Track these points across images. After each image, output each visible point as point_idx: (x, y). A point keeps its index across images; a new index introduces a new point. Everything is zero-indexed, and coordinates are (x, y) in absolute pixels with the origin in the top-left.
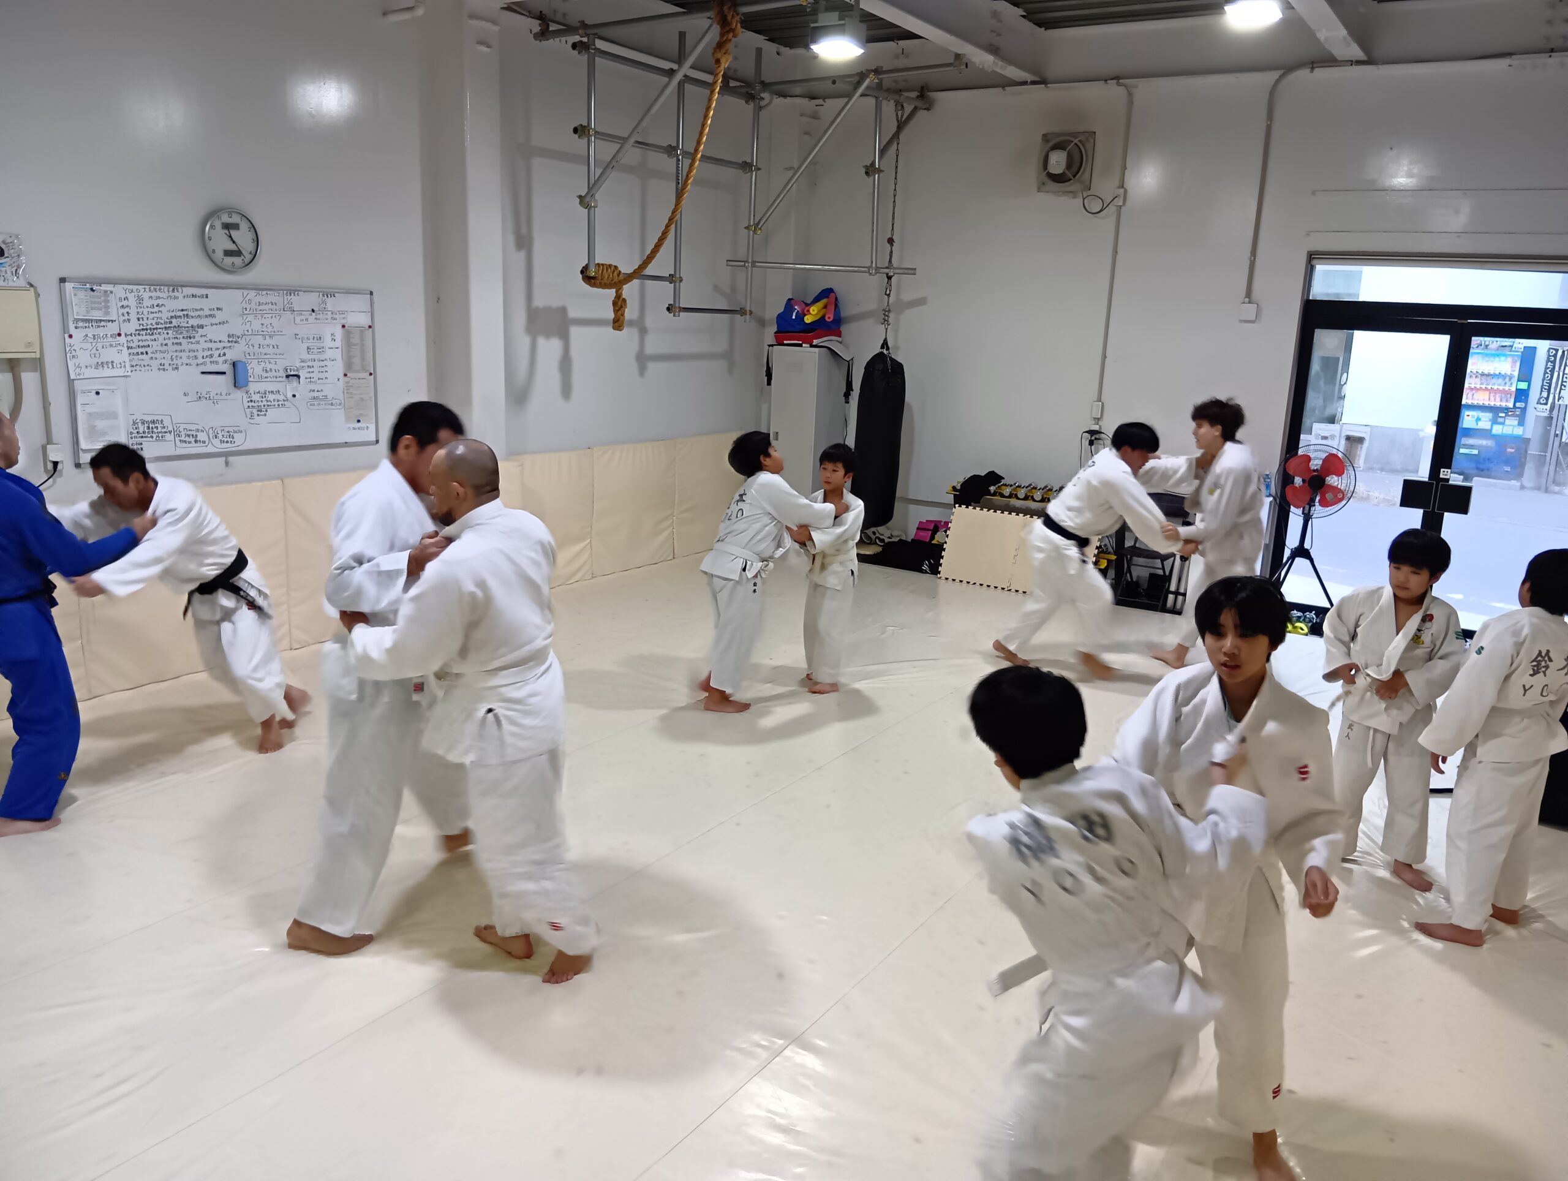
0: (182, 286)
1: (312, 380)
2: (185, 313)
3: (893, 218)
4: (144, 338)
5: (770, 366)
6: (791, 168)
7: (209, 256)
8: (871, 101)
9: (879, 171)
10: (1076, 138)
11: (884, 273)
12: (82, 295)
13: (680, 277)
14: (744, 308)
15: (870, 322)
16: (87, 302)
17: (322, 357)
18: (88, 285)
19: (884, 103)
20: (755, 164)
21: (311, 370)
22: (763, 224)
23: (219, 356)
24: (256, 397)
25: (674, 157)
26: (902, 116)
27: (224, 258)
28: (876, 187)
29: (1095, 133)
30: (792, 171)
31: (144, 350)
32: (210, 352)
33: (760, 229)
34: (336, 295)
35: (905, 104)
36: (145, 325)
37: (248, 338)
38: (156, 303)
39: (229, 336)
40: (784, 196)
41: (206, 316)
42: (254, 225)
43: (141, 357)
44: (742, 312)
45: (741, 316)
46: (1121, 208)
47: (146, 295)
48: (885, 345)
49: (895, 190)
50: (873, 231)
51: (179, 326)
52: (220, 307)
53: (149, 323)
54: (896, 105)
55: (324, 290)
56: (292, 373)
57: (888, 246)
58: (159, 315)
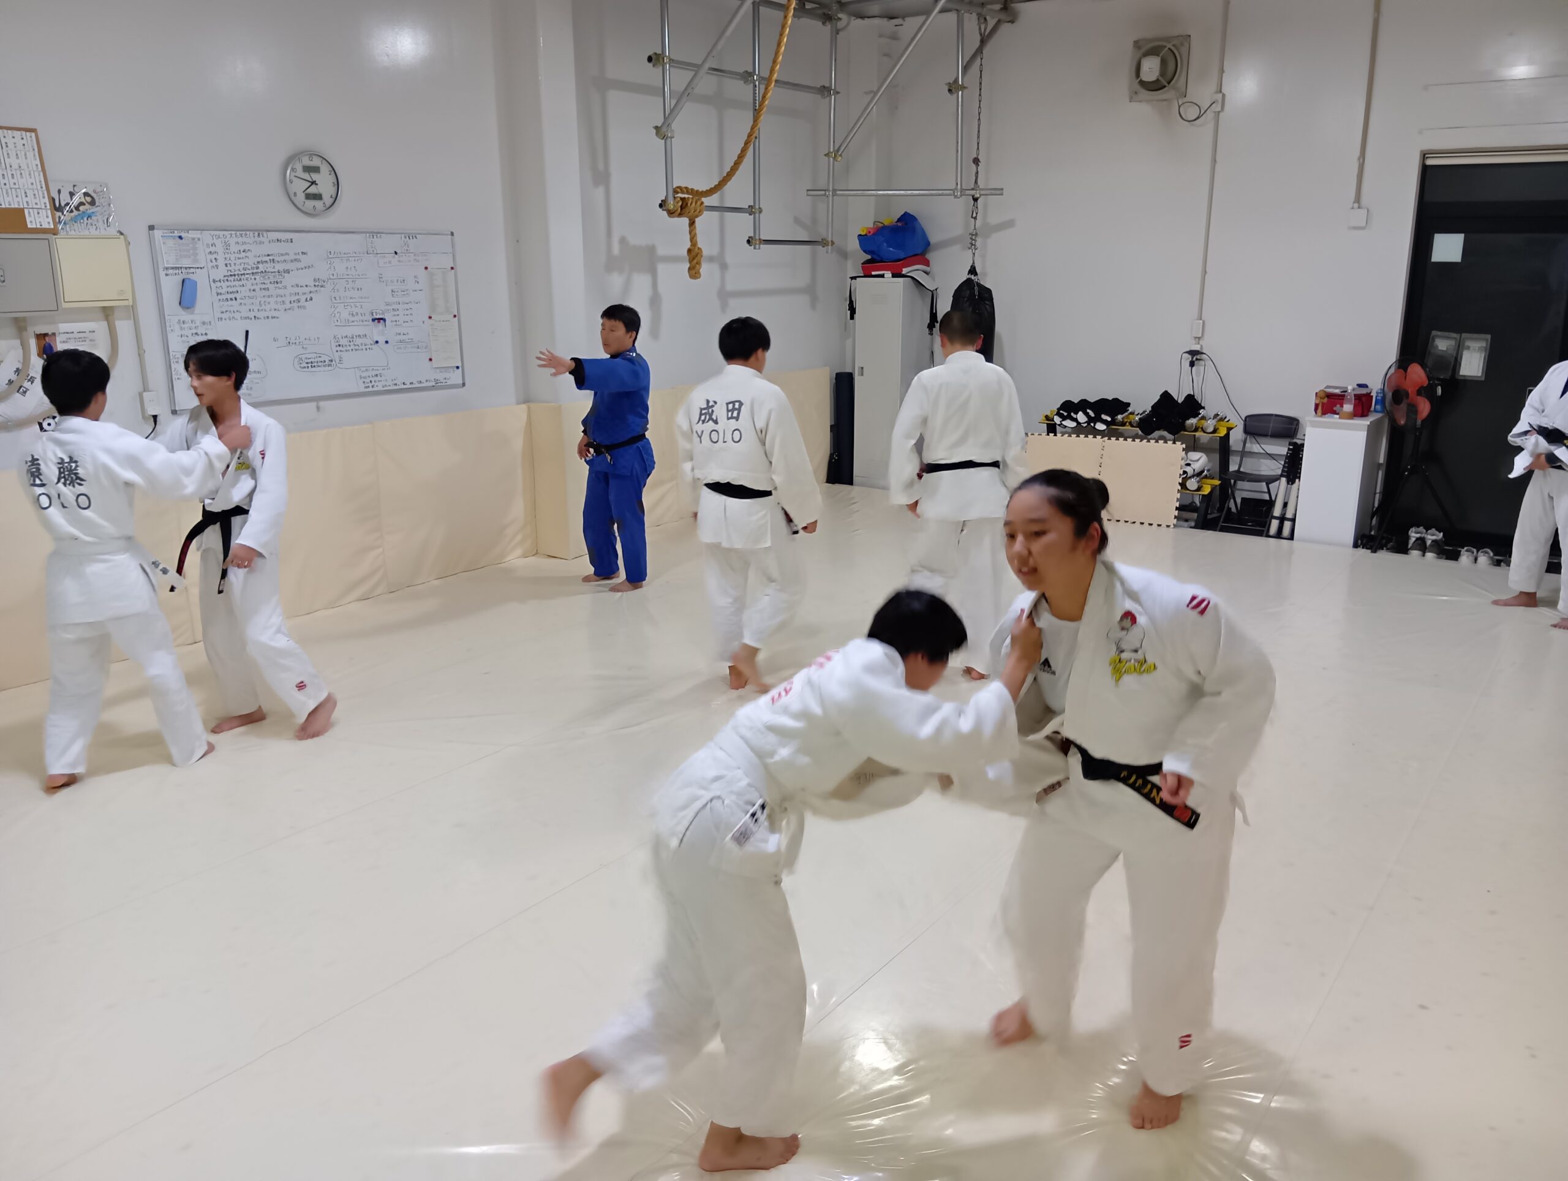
0: (268, 231)
1: (398, 323)
2: (271, 258)
3: (978, 137)
4: (233, 283)
5: (853, 299)
6: (871, 92)
7: (291, 200)
8: (952, 17)
9: (963, 88)
10: (1169, 42)
11: (969, 195)
12: (171, 243)
13: (760, 208)
14: (825, 239)
15: (956, 249)
16: (176, 250)
17: (406, 300)
18: (176, 232)
19: (966, 15)
20: (833, 88)
21: (396, 313)
22: (844, 149)
23: (306, 300)
24: (344, 342)
25: (751, 83)
26: (985, 30)
27: (306, 201)
28: (960, 104)
29: (1190, 36)
30: (872, 95)
31: (233, 296)
32: (297, 297)
33: (841, 155)
34: (417, 236)
35: (988, 18)
36: (233, 270)
37: (334, 282)
38: (242, 248)
39: (315, 280)
40: (864, 120)
41: (292, 261)
42: (335, 168)
43: (230, 303)
44: (824, 243)
45: (824, 247)
46: (1219, 114)
47: (232, 241)
48: (973, 271)
49: (980, 107)
50: (957, 151)
51: (265, 271)
52: (306, 252)
53: (237, 269)
54: (979, 19)
55: (406, 232)
56: (378, 316)
57: (974, 166)
58: (246, 260)
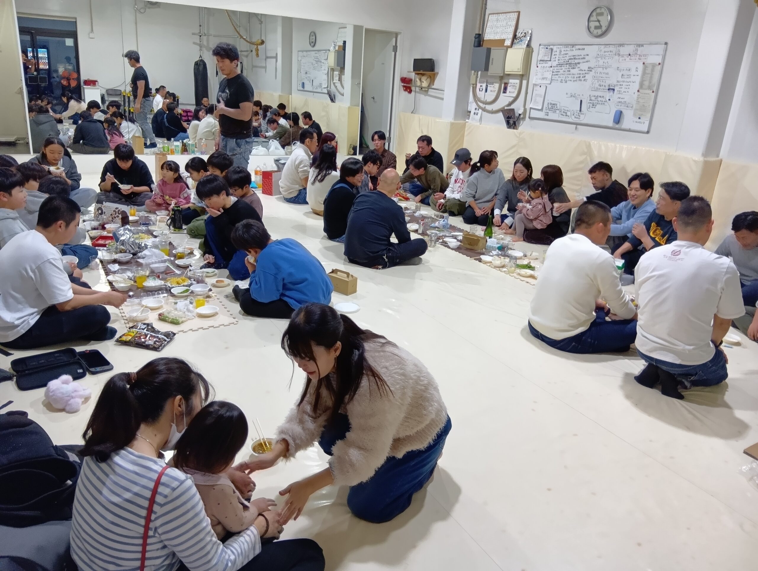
0: (576, 45)
1: (620, 92)
2: (574, 57)
4: (559, 68)
7: (589, 30)
12: (543, 50)
17: (628, 80)
18: (546, 46)
21: (621, 87)
23: (583, 77)
24: (593, 98)
27: (594, 30)
31: (557, 73)
32: (580, 75)
34: (644, 46)
36: (560, 62)
37: (596, 69)
39: (589, 68)
41: (582, 59)
43: (556, 76)
47: (562, 49)
51: (571, 63)
52: (588, 54)
56: (612, 88)
58: (565, 58)
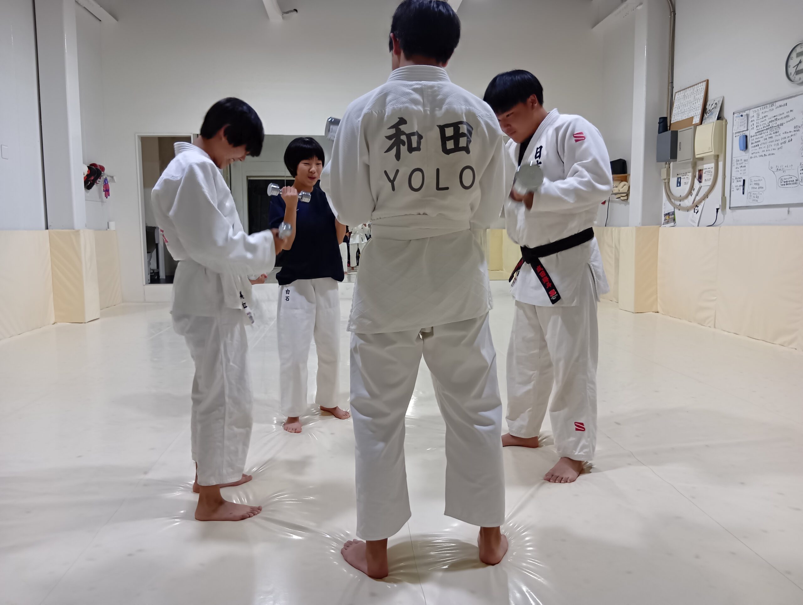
0: (776, 102)
2: (775, 118)
4: (758, 137)
7: (788, 76)
16: (738, 123)
18: (741, 113)
23: (789, 141)
27: (796, 76)
31: (757, 144)
32: (785, 140)
36: (759, 129)
38: (764, 115)
39: (795, 127)
41: (785, 117)
47: (760, 112)
51: (772, 126)
52: (792, 109)
53: (760, 128)
58: (765, 122)
